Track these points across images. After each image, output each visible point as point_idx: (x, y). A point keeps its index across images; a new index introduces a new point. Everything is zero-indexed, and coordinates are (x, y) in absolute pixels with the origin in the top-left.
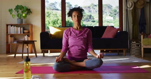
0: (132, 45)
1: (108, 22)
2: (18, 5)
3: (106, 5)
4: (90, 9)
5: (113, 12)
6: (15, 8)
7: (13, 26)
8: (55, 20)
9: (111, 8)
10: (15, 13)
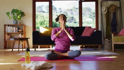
0: (105, 42)
1: (88, 23)
2: (14, 9)
3: (86, 8)
4: (72, 11)
5: (92, 14)
6: (11, 11)
7: (10, 26)
8: (42, 21)
9: (90, 11)
10: (11, 15)
